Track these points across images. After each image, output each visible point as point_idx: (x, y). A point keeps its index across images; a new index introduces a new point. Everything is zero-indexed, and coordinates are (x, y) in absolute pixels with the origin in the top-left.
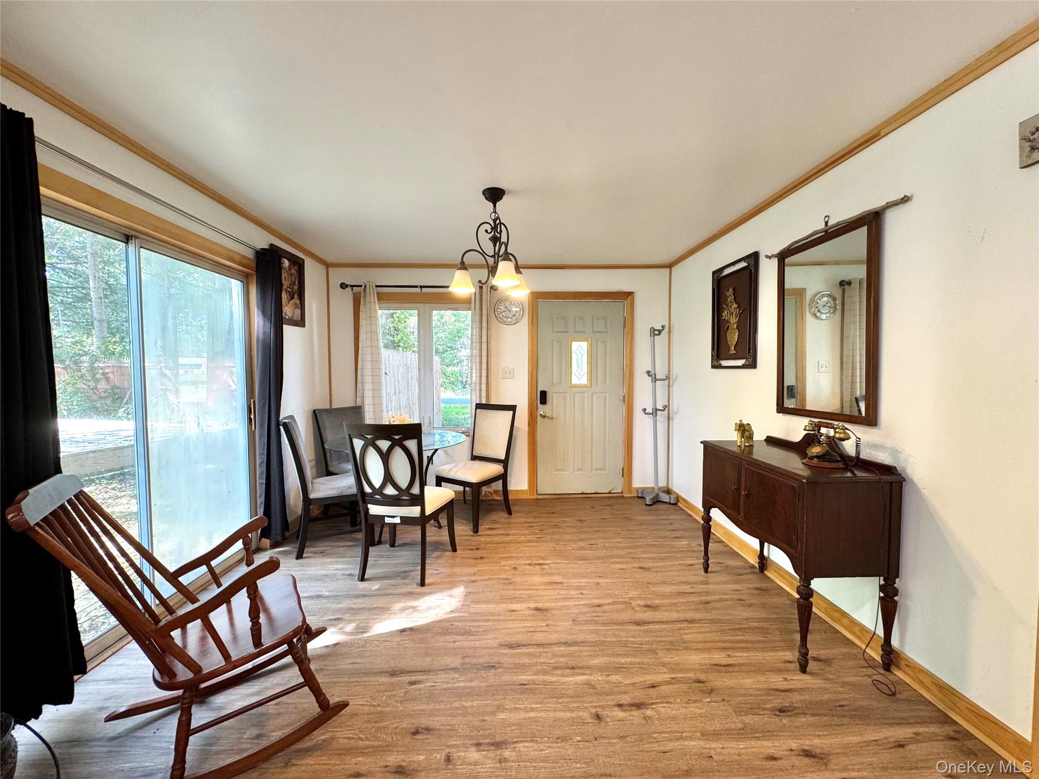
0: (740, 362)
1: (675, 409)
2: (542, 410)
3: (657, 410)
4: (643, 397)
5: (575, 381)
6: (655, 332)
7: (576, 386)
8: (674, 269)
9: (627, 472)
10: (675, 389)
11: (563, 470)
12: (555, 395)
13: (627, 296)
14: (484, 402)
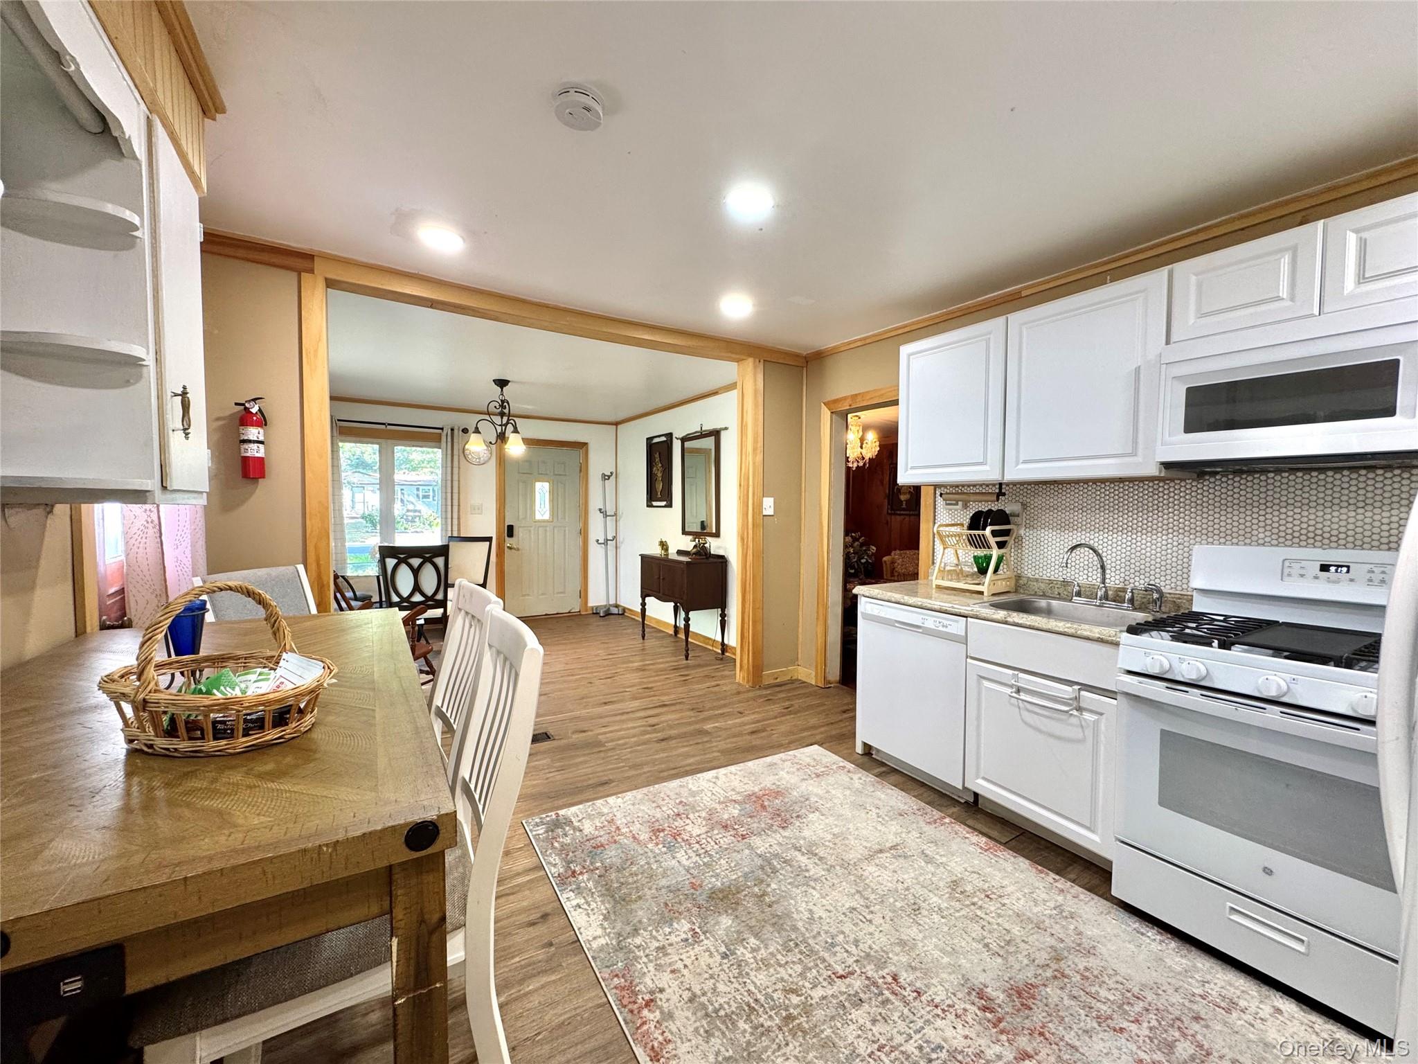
0: (664, 503)
1: (621, 539)
2: (509, 542)
3: (607, 540)
4: (597, 528)
5: (538, 517)
6: (606, 477)
7: (539, 521)
8: (619, 427)
9: (583, 594)
10: (621, 523)
11: (528, 595)
12: (520, 529)
13: (583, 446)
14: (455, 534)
